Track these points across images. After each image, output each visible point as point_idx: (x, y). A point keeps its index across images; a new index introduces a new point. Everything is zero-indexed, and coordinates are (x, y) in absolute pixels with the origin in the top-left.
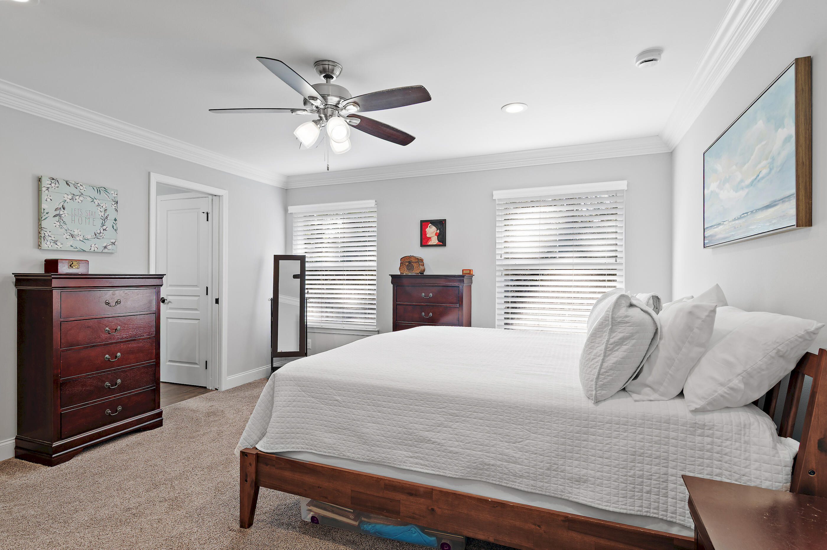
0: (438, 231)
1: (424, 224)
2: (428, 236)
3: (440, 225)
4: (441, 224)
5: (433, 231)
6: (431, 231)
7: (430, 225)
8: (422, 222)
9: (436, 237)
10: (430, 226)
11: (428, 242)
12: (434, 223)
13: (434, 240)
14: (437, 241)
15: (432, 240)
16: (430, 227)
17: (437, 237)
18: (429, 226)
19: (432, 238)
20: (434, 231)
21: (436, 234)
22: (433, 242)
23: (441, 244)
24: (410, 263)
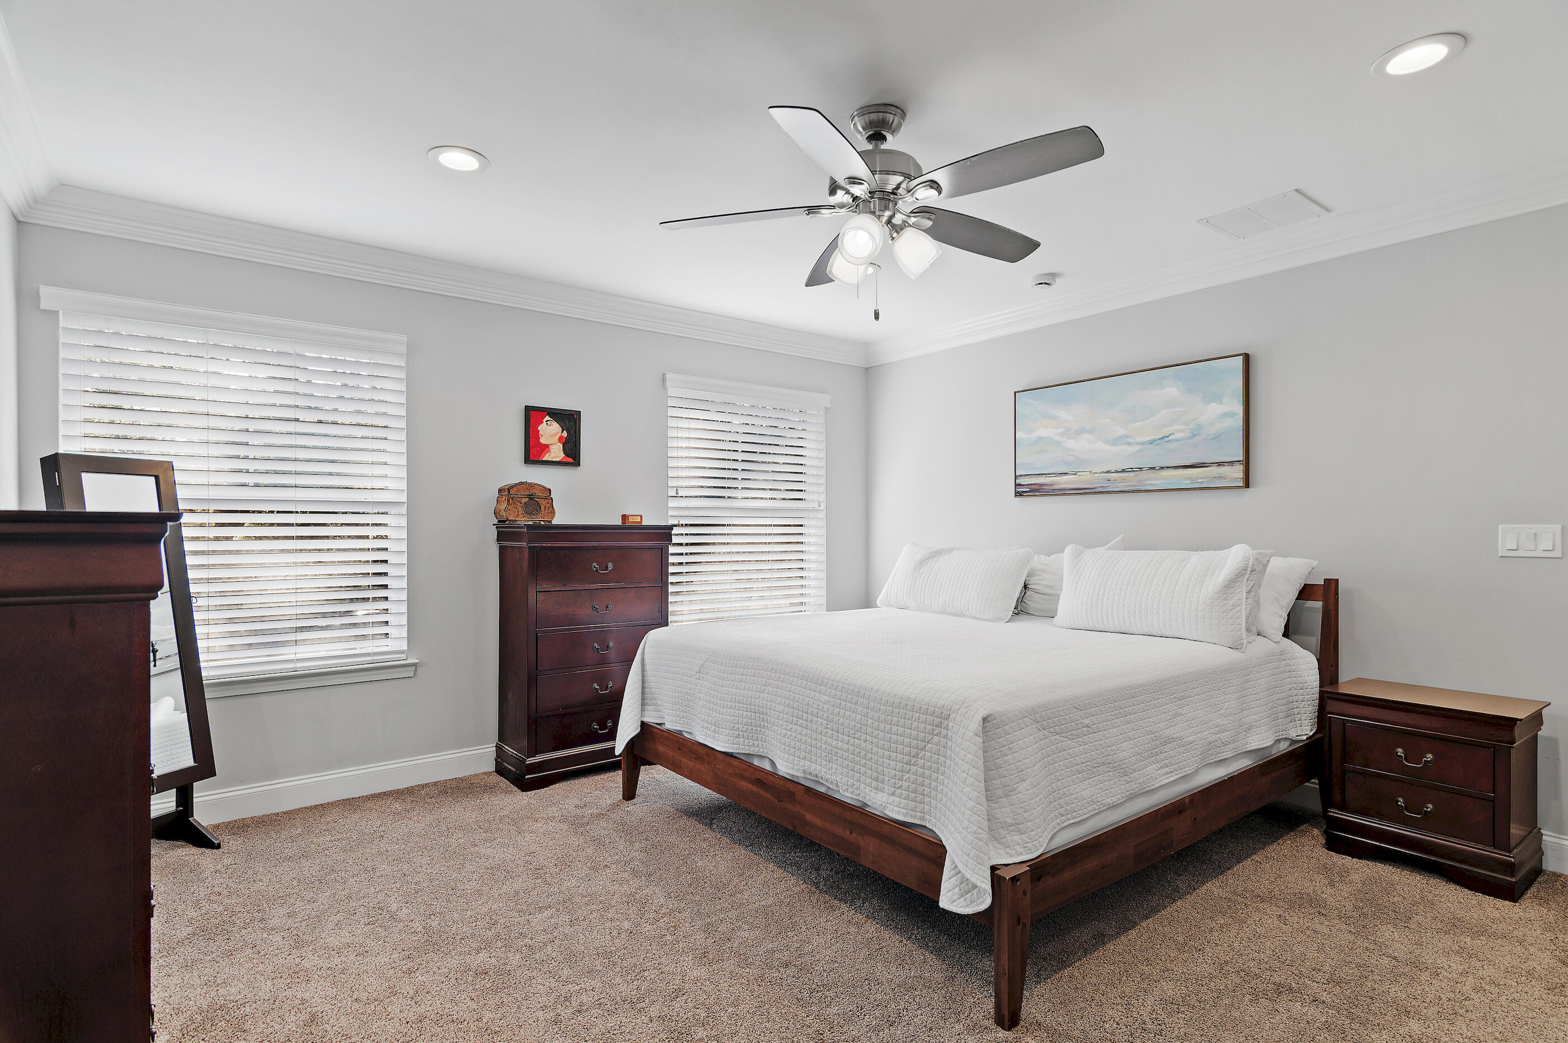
0: (565, 434)
1: (533, 415)
2: (543, 441)
3: (569, 422)
4: (569, 420)
5: (553, 432)
6: (550, 431)
7: (547, 418)
8: (528, 410)
9: (559, 447)
10: (547, 421)
11: (542, 455)
12: (557, 415)
13: (557, 453)
14: (562, 455)
15: (552, 450)
16: (548, 423)
17: (561, 446)
18: (544, 421)
19: (551, 447)
20: (556, 431)
21: (560, 439)
22: (553, 455)
23: (571, 460)
24: (531, 497)
